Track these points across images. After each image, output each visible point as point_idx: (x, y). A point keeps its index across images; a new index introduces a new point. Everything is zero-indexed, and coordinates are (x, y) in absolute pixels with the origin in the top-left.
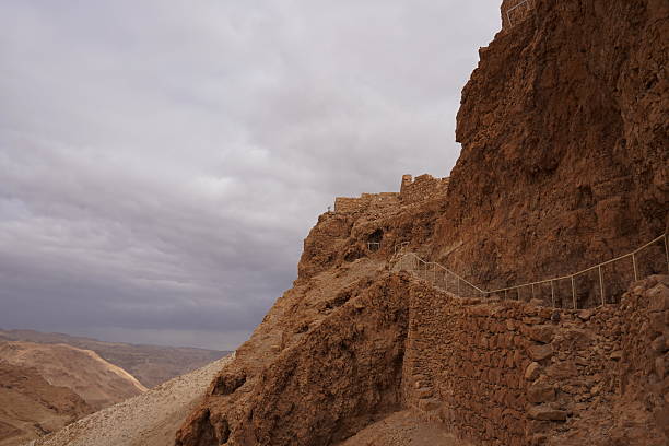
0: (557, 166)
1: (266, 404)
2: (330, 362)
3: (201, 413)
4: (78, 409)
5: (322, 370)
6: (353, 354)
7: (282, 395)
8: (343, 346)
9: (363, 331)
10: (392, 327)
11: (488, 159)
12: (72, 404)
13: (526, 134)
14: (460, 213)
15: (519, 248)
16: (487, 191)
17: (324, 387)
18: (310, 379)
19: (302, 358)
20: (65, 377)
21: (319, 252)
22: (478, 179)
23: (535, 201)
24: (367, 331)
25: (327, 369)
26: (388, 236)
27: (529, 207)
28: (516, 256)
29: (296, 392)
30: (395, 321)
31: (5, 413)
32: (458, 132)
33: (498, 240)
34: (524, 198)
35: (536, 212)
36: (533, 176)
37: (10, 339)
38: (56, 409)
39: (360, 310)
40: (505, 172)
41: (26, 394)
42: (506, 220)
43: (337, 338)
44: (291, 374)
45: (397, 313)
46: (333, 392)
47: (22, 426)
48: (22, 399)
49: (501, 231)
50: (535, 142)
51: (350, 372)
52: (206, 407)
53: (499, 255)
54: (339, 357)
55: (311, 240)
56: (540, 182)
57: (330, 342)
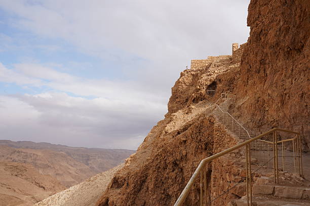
0: (303, 47)
1: (127, 202)
2: (168, 174)
3: (104, 200)
4: (56, 188)
5: (163, 179)
6: (182, 169)
7: (139, 195)
8: (175, 164)
9: (186, 155)
10: (204, 153)
11: (263, 40)
12: (53, 185)
13: (281, 23)
14: (247, 77)
15: (279, 105)
16: (262, 62)
17: (164, 190)
18: (155, 185)
19: (151, 172)
20: (49, 168)
21: (180, 96)
22: (257, 54)
23: (290, 72)
24: (189, 155)
25: (166, 178)
26: (219, 86)
27: (285, 76)
28: (278, 110)
29: (147, 193)
30: (206, 149)
31: (15, 191)
32: (248, 19)
33: (266, 98)
34: (283, 69)
35: (290, 80)
36: (288, 54)
37: (16, 147)
38: (44, 188)
39: (185, 142)
40: (271, 50)
41: (27, 179)
42: (271, 84)
43: (171, 159)
44: (144, 181)
45: (206, 144)
46: (170, 193)
47: (24, 198)
48: (24, 182)
49: (269, 92)
50: (287, 30)
51: (180, 181)
52: (107, 196)
53: (267, 109)
54: (173, 171)
55: (176, 88)
56: (293, 58)
57: (167, 162)
